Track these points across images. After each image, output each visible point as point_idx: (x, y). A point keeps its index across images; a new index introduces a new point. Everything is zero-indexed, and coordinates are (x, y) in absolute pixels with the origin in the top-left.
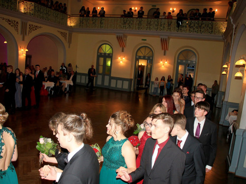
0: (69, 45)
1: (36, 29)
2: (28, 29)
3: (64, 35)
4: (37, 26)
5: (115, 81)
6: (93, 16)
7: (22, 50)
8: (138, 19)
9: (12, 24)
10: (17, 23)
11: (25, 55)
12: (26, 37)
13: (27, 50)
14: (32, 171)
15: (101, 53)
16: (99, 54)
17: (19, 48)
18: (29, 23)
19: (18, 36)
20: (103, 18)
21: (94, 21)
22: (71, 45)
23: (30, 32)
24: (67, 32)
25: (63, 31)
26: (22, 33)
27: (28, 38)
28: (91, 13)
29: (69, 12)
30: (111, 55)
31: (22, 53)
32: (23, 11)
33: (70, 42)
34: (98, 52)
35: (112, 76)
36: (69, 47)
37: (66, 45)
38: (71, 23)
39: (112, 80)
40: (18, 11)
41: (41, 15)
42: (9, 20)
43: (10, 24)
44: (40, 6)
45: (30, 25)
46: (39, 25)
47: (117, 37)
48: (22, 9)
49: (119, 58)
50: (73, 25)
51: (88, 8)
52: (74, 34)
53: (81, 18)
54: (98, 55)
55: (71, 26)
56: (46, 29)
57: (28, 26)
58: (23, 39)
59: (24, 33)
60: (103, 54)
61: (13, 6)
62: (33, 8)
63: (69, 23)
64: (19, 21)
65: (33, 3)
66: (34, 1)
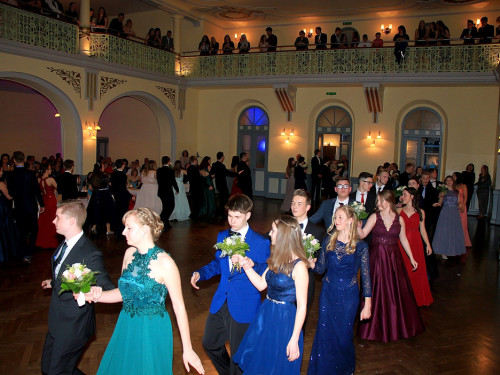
0: (182, 113)
1: (114, 85)
2: (99, 86)
3: (169, 93)
4: (115, 80)
5: (277, 180)
6: (226, 53)
7: (90, 128)
8: (317, 52)
9: (68, 79)
10: (78, 76)
11: (95, 138)
12: (95, 103)
13: (98, 128)
15: (245, 127)
16: (242, 128)
17: (84, 125)
18: (102, 74)
19: (80, 101)
20: (246, 55)
21: (228, 62)
22: (185, 112)
23: (103, 91)
24: (176, 88)
25: (167, 86)
26: (87, 95)
27: (100, 104)
28: (221, 47)
29: (177, 49)
30: (266, 128)
31: (90, 134)
32: (88, 53)
33: (182, 107)
34: (239, 125)
35: (269, 170)
36: (181, 117)
37: (175, 113)
38: (181, 69)
39: (271, 180)
40: (80, 53)
41: (124, 57)
42: (64, 73)
43: (65, 79)
44: (120, 39)
45: (102, 79)
46: (120, 77)
47: (277, 92)
48: (87, 47)
49: (283, 134)
50: (185, 72)
52: (189, 91)
54: (239, 131)
55: (183, 76)
56: (132, 84)
57: (99, 82)
58: (91, 107)
59: (92, 94)
60: (249, 128)
61: (69, 44)
62: (107, 44)
63: (178, 69)
64: (82, 71)
65: (107, 36)
66: (109, 32)
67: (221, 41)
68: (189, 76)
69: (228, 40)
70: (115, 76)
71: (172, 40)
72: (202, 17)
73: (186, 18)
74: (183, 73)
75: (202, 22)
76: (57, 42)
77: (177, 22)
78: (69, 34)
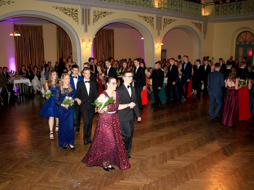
0: (205, 36)
1: (170, 23)
2: (163, 23)
3: (199, 26)
4: (171, 20)
7: (158, 44)
9: (148, 21)
10: (153, 19)
11: (160, 49)
12: (161, 32)
13: (162, 44)
15: (240, 43)
16: (238, 43)
17: (155, 43)
18: (164, 17)
19: (153, 31)
20: (243, 2)
21: (232, 7)
22: (206, 36)
23: (165, 26)
24: (202, 23)
25: (197, 22)
26: (157, 28)
27: (163, 32)
29: (203, 2)
30: (252, 43)
31: (158, 47)
32: (157, 7)
33: (205, 33)
34: (237, 42)
36: (205, 38)
37: (201, 35)
38: (205, 13)
40: (153, 7)
41: (175, 8)
42: (145, 18)
43: (146, 20)
46: (173, 18)
48: (156, 4)
50: (207, 14)
52: (209, 24)
53: (217, 5)
54: (237, 45)
55: (206, 16)
56: (180, 22)
57: (163, 21)
58: (159, 34)
59: (159, 27)
60: (243, 43)
61: (148, 3)
62: (166, 2)
63: (203, 13)
64: (154, 16)
68: (209, 15)
70: (171, 18)
76: (142, 2)
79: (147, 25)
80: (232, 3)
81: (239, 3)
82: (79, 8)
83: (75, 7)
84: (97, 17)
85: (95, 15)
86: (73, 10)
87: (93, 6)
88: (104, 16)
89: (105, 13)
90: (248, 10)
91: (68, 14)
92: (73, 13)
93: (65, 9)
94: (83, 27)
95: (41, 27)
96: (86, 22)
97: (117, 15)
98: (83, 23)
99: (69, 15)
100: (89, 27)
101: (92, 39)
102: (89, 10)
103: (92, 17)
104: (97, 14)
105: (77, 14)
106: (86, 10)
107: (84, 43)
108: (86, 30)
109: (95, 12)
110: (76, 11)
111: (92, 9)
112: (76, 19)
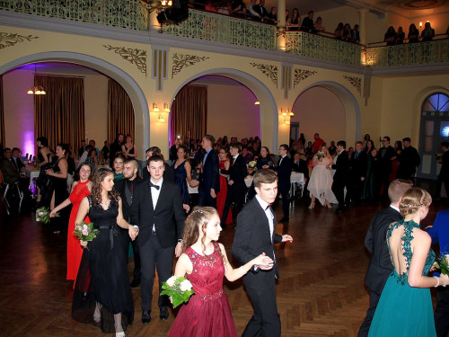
0: (366, 100)
1: (306, 77)
2: (293, 77)
3: (355, 82)
4: (307, 72)
6: (411, 41)
7: (285, 114)
9: (267, 73)
10: (276, 69)
11: (289, 123)
12: (290, 92)
13: (292, 114)
14: (302, 325)
15: (429, 113)
16: (425, 114)
17: (280, 112)
18: (296, 66)
19: (276, 91)
21: (413, 51)
22: (369, 100)
23: (296, 82)
24: (362, 77)
25: (353, 75)
26: (283, 85)
27: (294, 94)
28: (406, 36)
29: (363, 41)
31: (285, 119)
32: (284, 49)
33: (367, 95)
34: (422, 111)
36: (366, 104)
37: (360, 100)
38: (367, 60)
40: (277, 49)
41: (315, 51)
42: (264, 67)
43: (264, 72)
44: (311, 35)
45: (296, 71)
46: (311, 69)
48: (283, 44)
50: (371, 62)
51: (401, 28)
52: (374, 80)
54: (422, 117)
55: (368, 66)
56: (321, 75)
57: (293, 73)
58: (286, 96)
59: (287, 84)
60: (433, 114)
61: (268, 43)
62: (300, 40)
63: (363, 60)
64: (279, 65)
65: (300, 33)
66: (301, 29)
67: (406, 31)
68: (374, 65)
69: (413, 28)
70: (307, 68)
71: (358, 33)
72: (387, 8)
73: (371, 11)
74: (369, 63)
75: (386, 14)
76: (258, 41)
77: (363, 16)
78: (269, 34)
79: (267, 80)
80: (413, 44)
81: (425, 44)
82: (149, 49)
83: (141, 47)
84: (179, 65)
85: (176, 62)
86: (138, 52)
87: (173, 46)
88: (192, 63)
89: (193, 57)
90: (441, 57)
91: (130, 58)
92: (138, 58)
93: (124, 50)
94: (155, 82)
95: (81, 81)
96: (160, 72)
97: (214, 61)
98: (155, 75)
99: (132, 61)
100: (165, 83)
101: (169, 103)
102: (165, 53)
103: (170, 64)
104: (180, 59)
105: (144, 59)
106: (160, 52)
107: (156, 110)
108: (160, 88)
109: (175, 56)
110: (144, 53)
111: (172, 52)
112: (144, 68)
